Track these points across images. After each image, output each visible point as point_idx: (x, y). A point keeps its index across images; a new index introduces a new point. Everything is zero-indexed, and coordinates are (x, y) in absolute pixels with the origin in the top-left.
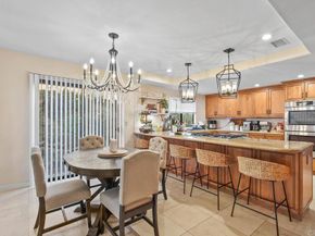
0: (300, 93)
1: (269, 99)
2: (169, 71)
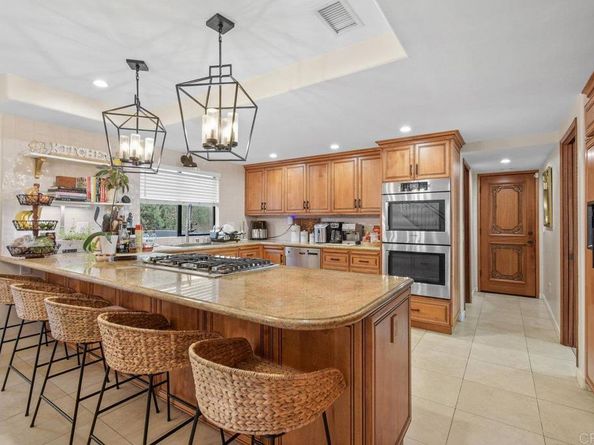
0: (407, 165)
1: (359, 177)
2: (100, 84)
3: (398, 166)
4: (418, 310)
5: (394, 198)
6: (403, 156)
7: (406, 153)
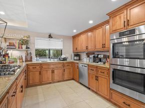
3: (118, 23)
4: (129, 105)
5: (116, 41)
6: (120, 17)
7: (122, 15)
